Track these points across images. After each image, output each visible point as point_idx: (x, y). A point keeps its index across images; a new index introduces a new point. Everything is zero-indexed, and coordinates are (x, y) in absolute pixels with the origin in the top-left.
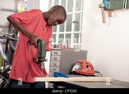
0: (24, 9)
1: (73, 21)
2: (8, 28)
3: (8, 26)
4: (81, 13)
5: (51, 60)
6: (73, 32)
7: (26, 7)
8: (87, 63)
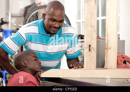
3: (23, 15)
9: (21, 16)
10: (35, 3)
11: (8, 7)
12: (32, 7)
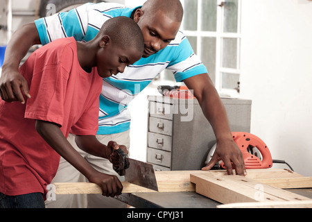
1: (219, 2)
3: (36, 13)
5: (149, 131)
6: (220, 34)
8: (248, 139)
9: (33, 15)
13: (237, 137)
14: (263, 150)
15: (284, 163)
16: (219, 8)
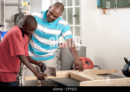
0: (27, 3)
1: (73, 15)
2: (14, 22)
4: (80, 7)
6: (74, 25)
7: (29, 1)
8: (86, 59)
9: (12, 21)
10: (21, 13)
11: (3, 16)
12: (20, 15)
13: (82, 59)
14: (91, 62)
15: (97, 66)
16: (73, 17)
